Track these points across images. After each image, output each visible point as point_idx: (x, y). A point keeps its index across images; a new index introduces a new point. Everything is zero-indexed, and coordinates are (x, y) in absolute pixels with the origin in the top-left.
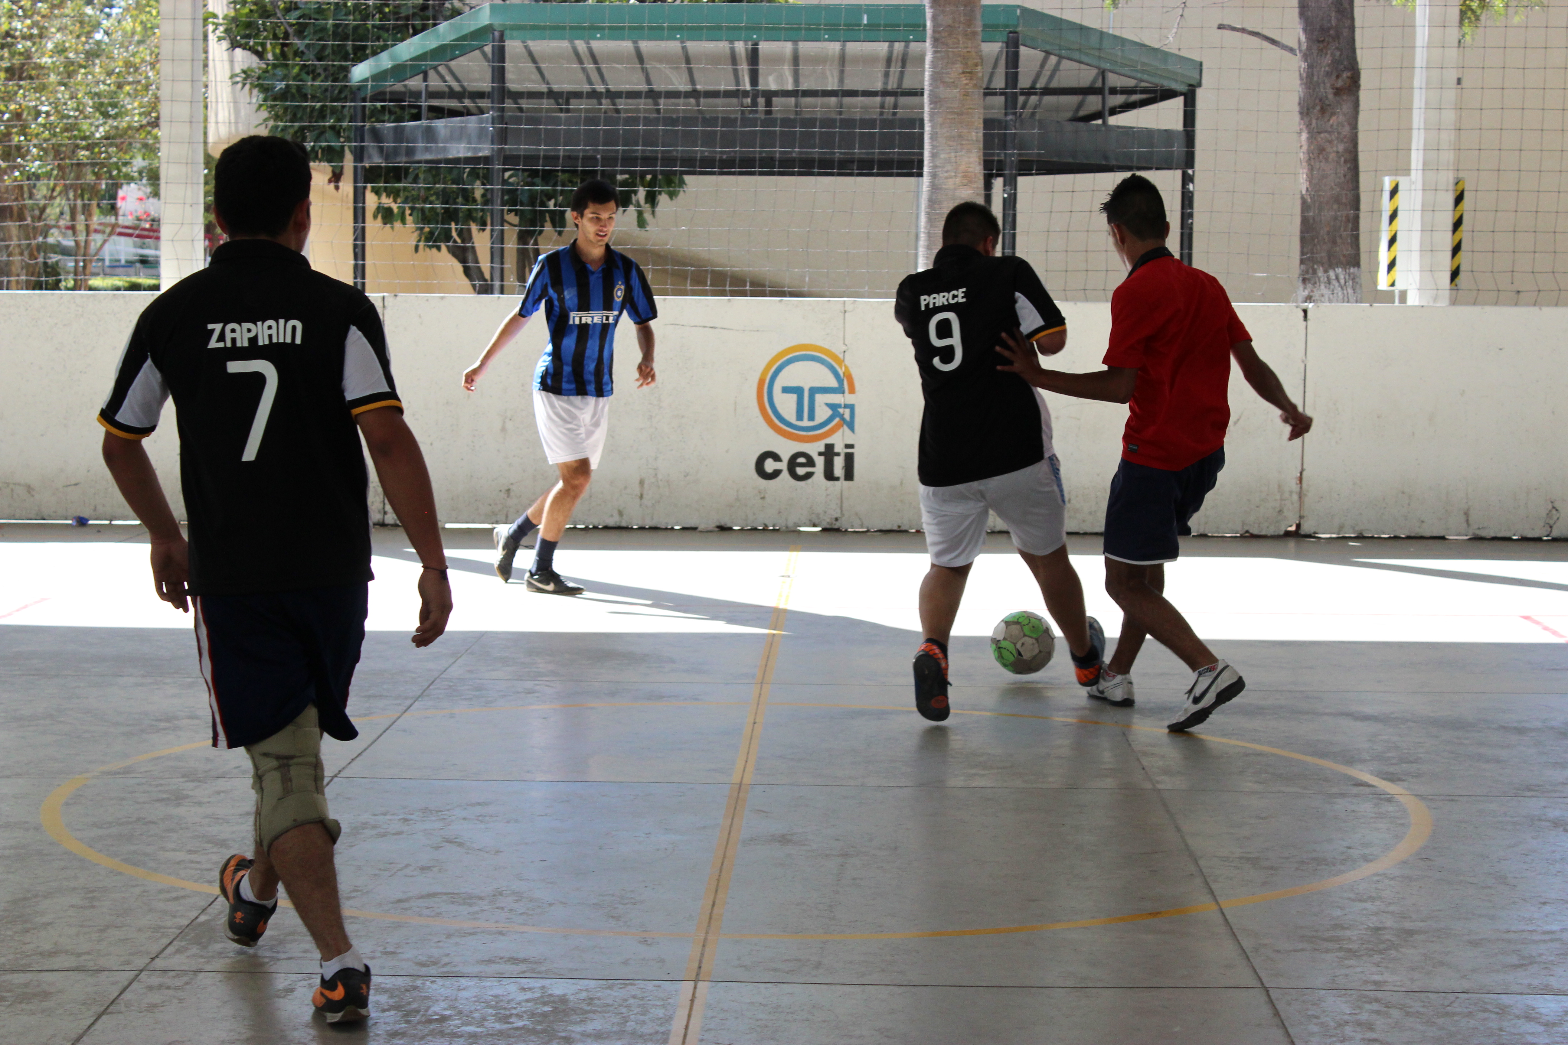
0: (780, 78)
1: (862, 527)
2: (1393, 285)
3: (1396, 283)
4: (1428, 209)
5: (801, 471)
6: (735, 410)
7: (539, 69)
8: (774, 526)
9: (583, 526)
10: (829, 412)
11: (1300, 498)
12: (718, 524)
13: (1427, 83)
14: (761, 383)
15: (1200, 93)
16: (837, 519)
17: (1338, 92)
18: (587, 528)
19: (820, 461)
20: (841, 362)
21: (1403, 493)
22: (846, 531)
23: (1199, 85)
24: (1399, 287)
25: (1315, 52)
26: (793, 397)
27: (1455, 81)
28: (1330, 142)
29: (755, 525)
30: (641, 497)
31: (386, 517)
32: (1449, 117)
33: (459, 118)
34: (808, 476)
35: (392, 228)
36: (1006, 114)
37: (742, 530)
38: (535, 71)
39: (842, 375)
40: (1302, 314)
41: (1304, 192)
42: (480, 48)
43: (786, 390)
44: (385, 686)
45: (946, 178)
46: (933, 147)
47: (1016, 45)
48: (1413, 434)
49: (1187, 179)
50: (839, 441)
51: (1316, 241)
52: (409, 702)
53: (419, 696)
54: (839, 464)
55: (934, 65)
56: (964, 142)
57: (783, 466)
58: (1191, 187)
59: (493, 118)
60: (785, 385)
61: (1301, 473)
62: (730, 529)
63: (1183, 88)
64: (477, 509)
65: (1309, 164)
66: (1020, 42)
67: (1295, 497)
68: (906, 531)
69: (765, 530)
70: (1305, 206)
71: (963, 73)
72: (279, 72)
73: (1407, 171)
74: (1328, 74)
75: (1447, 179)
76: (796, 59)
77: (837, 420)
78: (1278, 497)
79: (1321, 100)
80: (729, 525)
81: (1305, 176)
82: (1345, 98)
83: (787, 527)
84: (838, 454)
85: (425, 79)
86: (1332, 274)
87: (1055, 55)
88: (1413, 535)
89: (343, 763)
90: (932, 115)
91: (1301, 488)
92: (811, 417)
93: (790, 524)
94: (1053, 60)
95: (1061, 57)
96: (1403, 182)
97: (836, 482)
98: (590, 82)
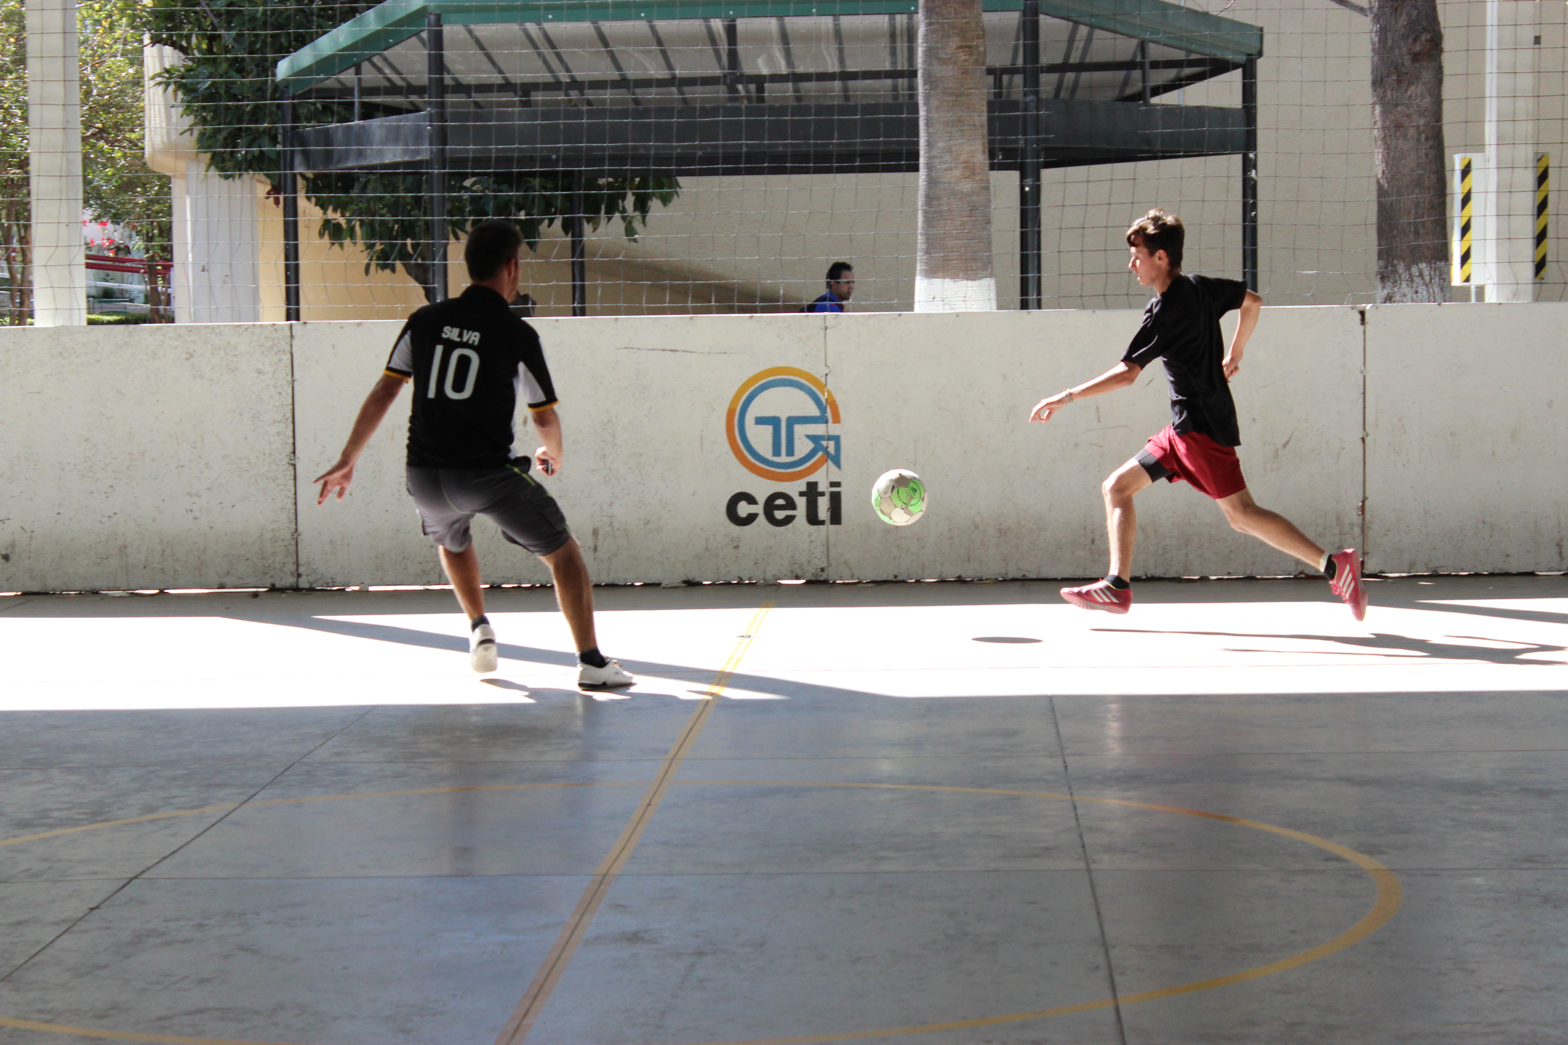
0: (770, 60)
1: (852, 577)
2: (1467, 280)
3: (1472, 278)
4: (1505, 190)
5: (780, 515)
6: (702, 445)
7: (489, 57)
8: (749, 579)
9: (529, 585)
10: (811, 446)
11: (1363, 531)
12: (685, 578)
13: (1499, 43)
14: (731, 413)
15: (1261, 63)
16: (823, 570)
17: (1416, 57)
18: (533, 587)
19: (801, 503)
20: (822, 387)
21: (1484, 522)
22: (834, 583)
23: (1260, 54)
24: (1474, 283)
25: (1388, 11)
26: (769, 429)
27: (1532, 40)
28: (1409, 116)
29: (728, 579)
30: (595, 549)
31: (300, 580)
32: (1526, 82)
33: (395, 117)
34: (789, 520)
35: (341, 245)
36: (1025, 95)
37: (713, 584)
38: (485, 59)
39: (824, 402)
40: (1359, 317)
41: (1380, 176)
42: (417, 34)
43: (760, 421)
44: (233, 774)
45: (945, 170)
46: (929, 135)
47: (1036, 14)
48: (1494, 454)
49: (1248, 165)
50: (822, 478)
51: (1395, 232)
52: (253, 791)
53: (268, 784)
54: (823, 504)
55: (926, 39)
56: (964, 128)
57: (759, 509)
58: (1253, 174)
59: (431, 115)
60: (759, 415)
61: (1363, 502)
62: (699, 584)
63: (1242, 59)
64: (405, 569)
65: (1385, 143)
66: (1040, 10)
67: (1357, 531)
68: (904, 582)
69: (740, 584)
70: (1381, 192)
71: (961, 47)
72: (206, 70)
73: (1480, 147)
74: (1405, 37)
75: (1525, 154)
76: (784, 37)
77: (820, 454)
78: (1337, 531)
79: (1396, 68)
80: (698, 579)
81: (1380, 157)
82: (1424, 64)
83: (765, 580)
84: (822, 494)
85: (358, 72)
86: (1414, 270)
87: (1086, 25)
88: (1496, 571)
89: (149, 863)
90: (927, 98)
91: (1364, 519)
92: (790, 452)
93: (769, 576)
94: (1083, 30)
95: (1092, 27)
96: (1477, 159)
97: (821, 527)
98: (550, 70)
